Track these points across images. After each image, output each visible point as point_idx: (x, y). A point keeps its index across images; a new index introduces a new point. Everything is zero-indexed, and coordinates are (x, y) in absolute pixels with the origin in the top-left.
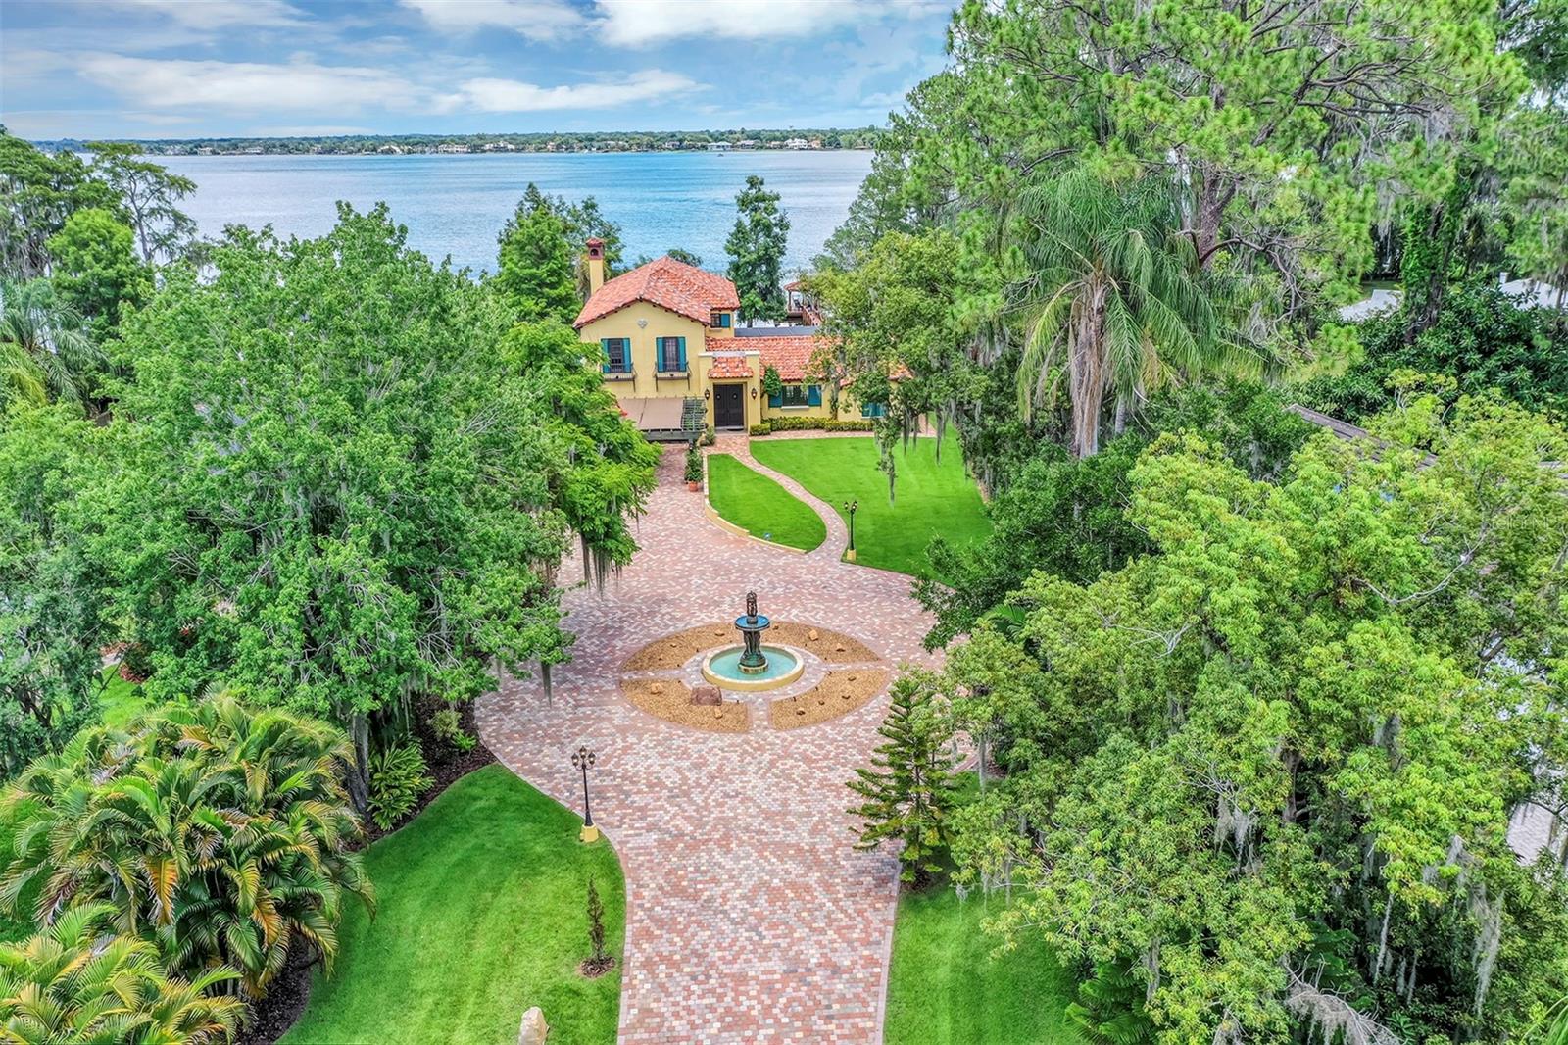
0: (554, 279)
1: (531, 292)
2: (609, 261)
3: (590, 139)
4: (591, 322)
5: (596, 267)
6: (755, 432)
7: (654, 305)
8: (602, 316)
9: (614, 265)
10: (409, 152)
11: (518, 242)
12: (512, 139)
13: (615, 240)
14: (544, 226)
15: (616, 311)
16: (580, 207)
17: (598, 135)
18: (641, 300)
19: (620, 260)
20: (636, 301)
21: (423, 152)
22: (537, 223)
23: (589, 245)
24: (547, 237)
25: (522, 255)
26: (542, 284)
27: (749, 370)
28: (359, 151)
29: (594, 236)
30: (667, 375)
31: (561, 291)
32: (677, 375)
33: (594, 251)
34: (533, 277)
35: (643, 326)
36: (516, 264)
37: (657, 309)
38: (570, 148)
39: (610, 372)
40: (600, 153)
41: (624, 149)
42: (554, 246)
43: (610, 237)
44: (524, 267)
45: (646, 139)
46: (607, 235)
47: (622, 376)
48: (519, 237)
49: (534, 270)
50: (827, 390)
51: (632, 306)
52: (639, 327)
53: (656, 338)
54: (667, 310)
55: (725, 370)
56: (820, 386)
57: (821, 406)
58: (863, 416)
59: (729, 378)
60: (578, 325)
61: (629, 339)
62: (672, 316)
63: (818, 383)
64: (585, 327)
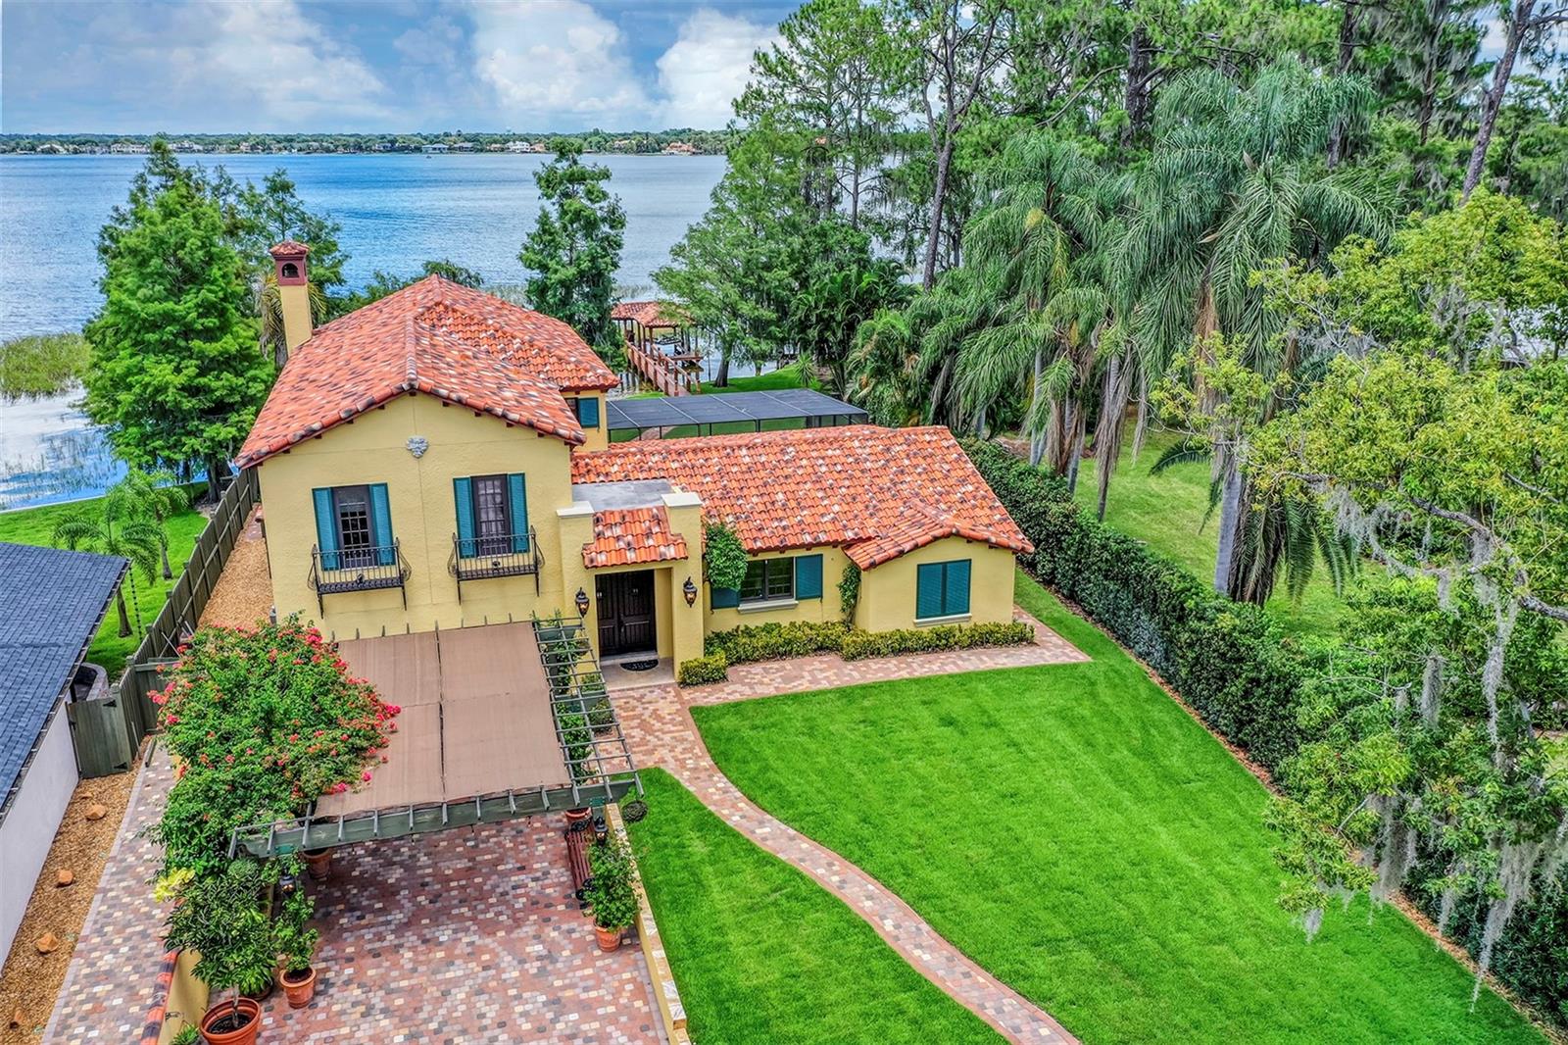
0: (212, 322)
1: (166, 347)
2: (320, 284)
3: (290, 140)
4: (286, 449)
5: (295, 300)
6: (692, 678)
7: (447, 402)
8: (311, 435)
9: (330, 290)
10: (76, 152)
11: (133, 252)
12: (199, 139)
13: (331, 247)
14: (185, 221)
15: (350, 419)
16: (261, 188)
17: (299, 135)
18: (413, 391)
19: (341, 282)
20: (398, 394)
21: (93, 152)
22: (169, 214)
23: (278, 257)
24: (193, 243)
25: (143, 277)
26: (188, 332)
27: (679, 541)
28: (13, 150)
29: (289, 241)
30: (485, 563)
31: (228, 343)
32: (507, 561)
33: (290, 268)
34: (169, 318)
35: (420, 452)
36: (133, 293)
37: (453, 412)
38: (267, 149)
39: (341, 566)
40: (302, 154)
41: (328, 150)
42: (210, 259)
43: (320, 239)
44: (148, 300)
45: (352, 139)
46: (314, 239)
47: (372, 574)
48: (132, 242)
49: (170, 305)
50: (833, 564)
51: (390, 407)
52: (408, 455)
53: (455, 480)
54: (479, 414)
55: (622, 544)
56: (821, 556)
57: (822, 597)
58: (917, 617)
59: (634, 563)
60: (251, 460)
61: (385, 485)
62: (491, 426)
63: (815, 551)
64: (269, 463)
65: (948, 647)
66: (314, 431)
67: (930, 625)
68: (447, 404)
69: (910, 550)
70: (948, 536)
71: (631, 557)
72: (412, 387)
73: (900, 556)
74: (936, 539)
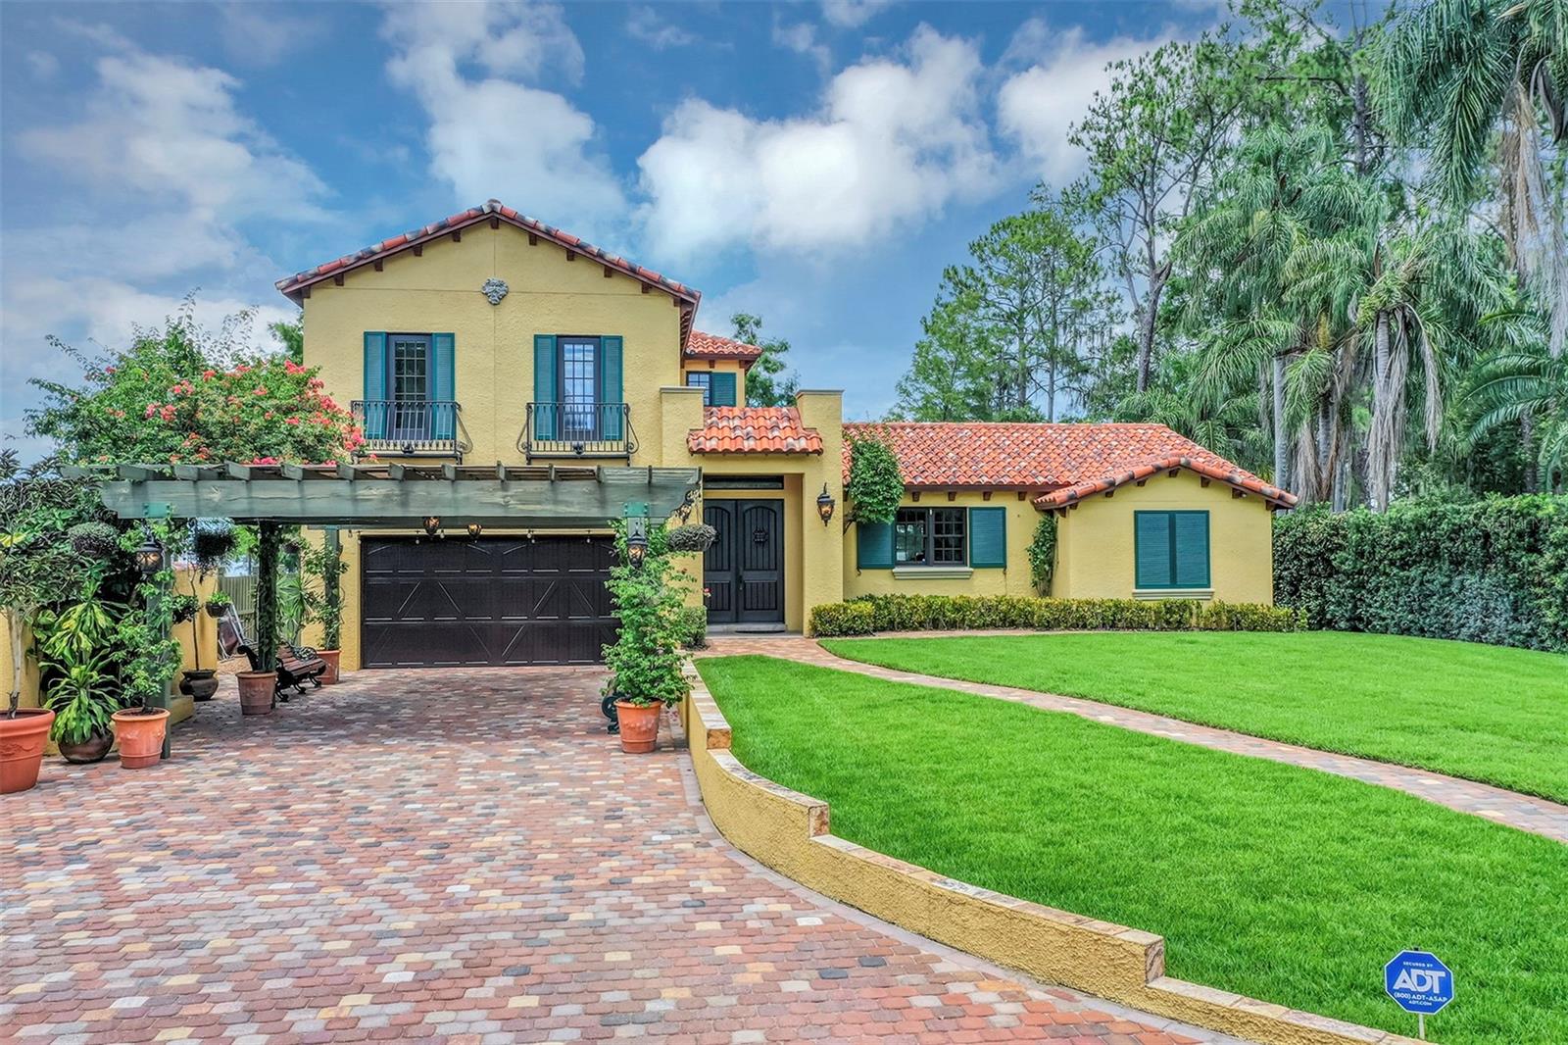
27: (813, 436)
30: (564, 447)
32: (592, 446)
35: (496, 296)
50: (1021, 523)
51: (467, 239)
52: (483, 301)
53: (537, 337)
54: (571, 256)
55: (738, 432)
56: (1003, 509)
57: (1005, 567)
58: (1137, 586)
59: (752, 451)
60: (296, 281)
61: (451, 336)
62: (585, 275)
63: (995, 502)
64: (316, 295)
65: (1180, 625)
66: (374, 253)
67: (1156, 598)
68: (534, 240)
69: (1124, 483)
70: (1173, 471)
71: (748, 445)
72: (493, 211)
73: (1109, 491)
74: (1158, 470)
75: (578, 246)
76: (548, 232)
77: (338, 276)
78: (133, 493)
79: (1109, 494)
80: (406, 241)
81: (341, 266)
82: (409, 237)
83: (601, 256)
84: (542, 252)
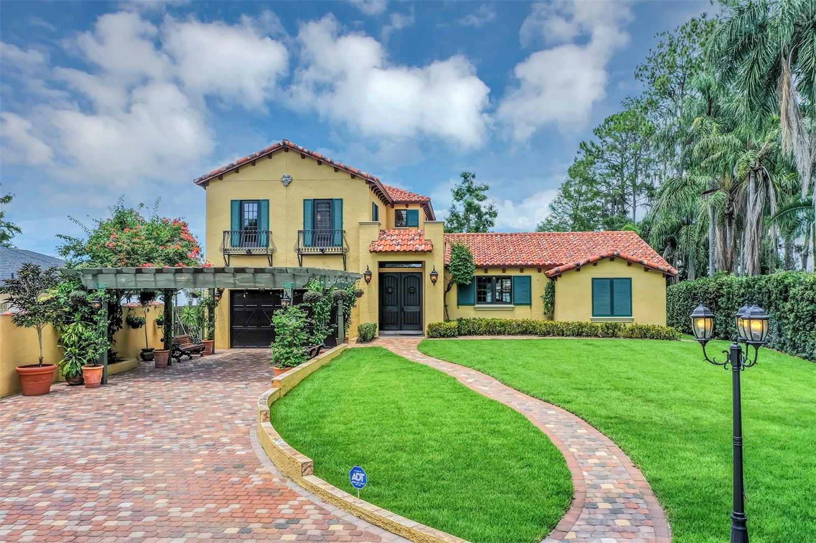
4: (218, 175)
6: (438, 333)
7: (303, 154)
18: (285, 147)
27: (429, 243)
30: (315, 249)
32: (329, 250)
35: (287, 182)
39: (241, 246)
50: (539, 283)
51: (275, 157)
52: (282, 184)
53: (304, 200)
54: (320, 163)
55: (394, 242)
56: (530, 277)
57: (531, 305)
58: (593, 315)
59: (398, 251)
60: (202, 179)
61: (268, 201)
62: (326, 171)
63: (526, 273)
64: (211, 185)
65: (614, 335)
66: (234, 166)
67: (601, 322)
68: (303, 157)
69: (584, 265)
70: (612, 258)
71: (397, 248)
72: (284, 144)
73: (578, 268)
74: (603, 258)
75: (322, 159)
76: (308, 153)
77: (220, 176)
78: (93, 279)
79: (578, 270)
80: (247, 160)
81: (220, 172)
82: (248, 158)
83: (331, 163)
84: (307, 161)
